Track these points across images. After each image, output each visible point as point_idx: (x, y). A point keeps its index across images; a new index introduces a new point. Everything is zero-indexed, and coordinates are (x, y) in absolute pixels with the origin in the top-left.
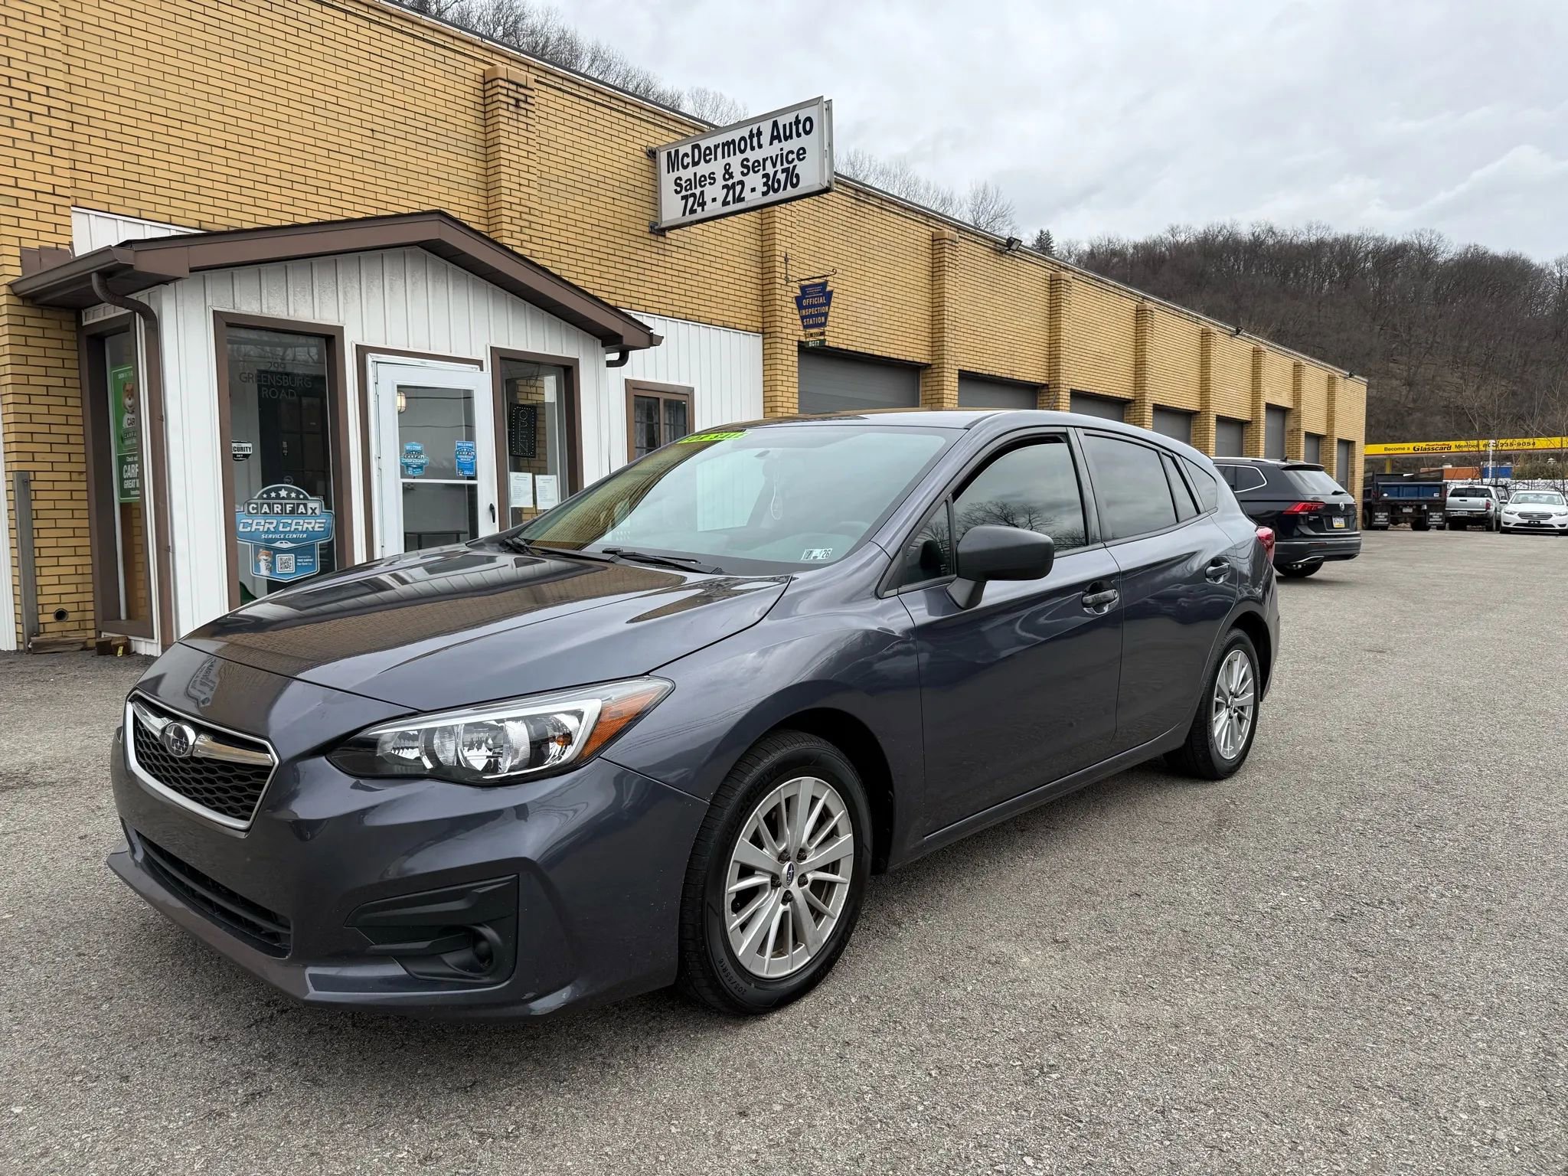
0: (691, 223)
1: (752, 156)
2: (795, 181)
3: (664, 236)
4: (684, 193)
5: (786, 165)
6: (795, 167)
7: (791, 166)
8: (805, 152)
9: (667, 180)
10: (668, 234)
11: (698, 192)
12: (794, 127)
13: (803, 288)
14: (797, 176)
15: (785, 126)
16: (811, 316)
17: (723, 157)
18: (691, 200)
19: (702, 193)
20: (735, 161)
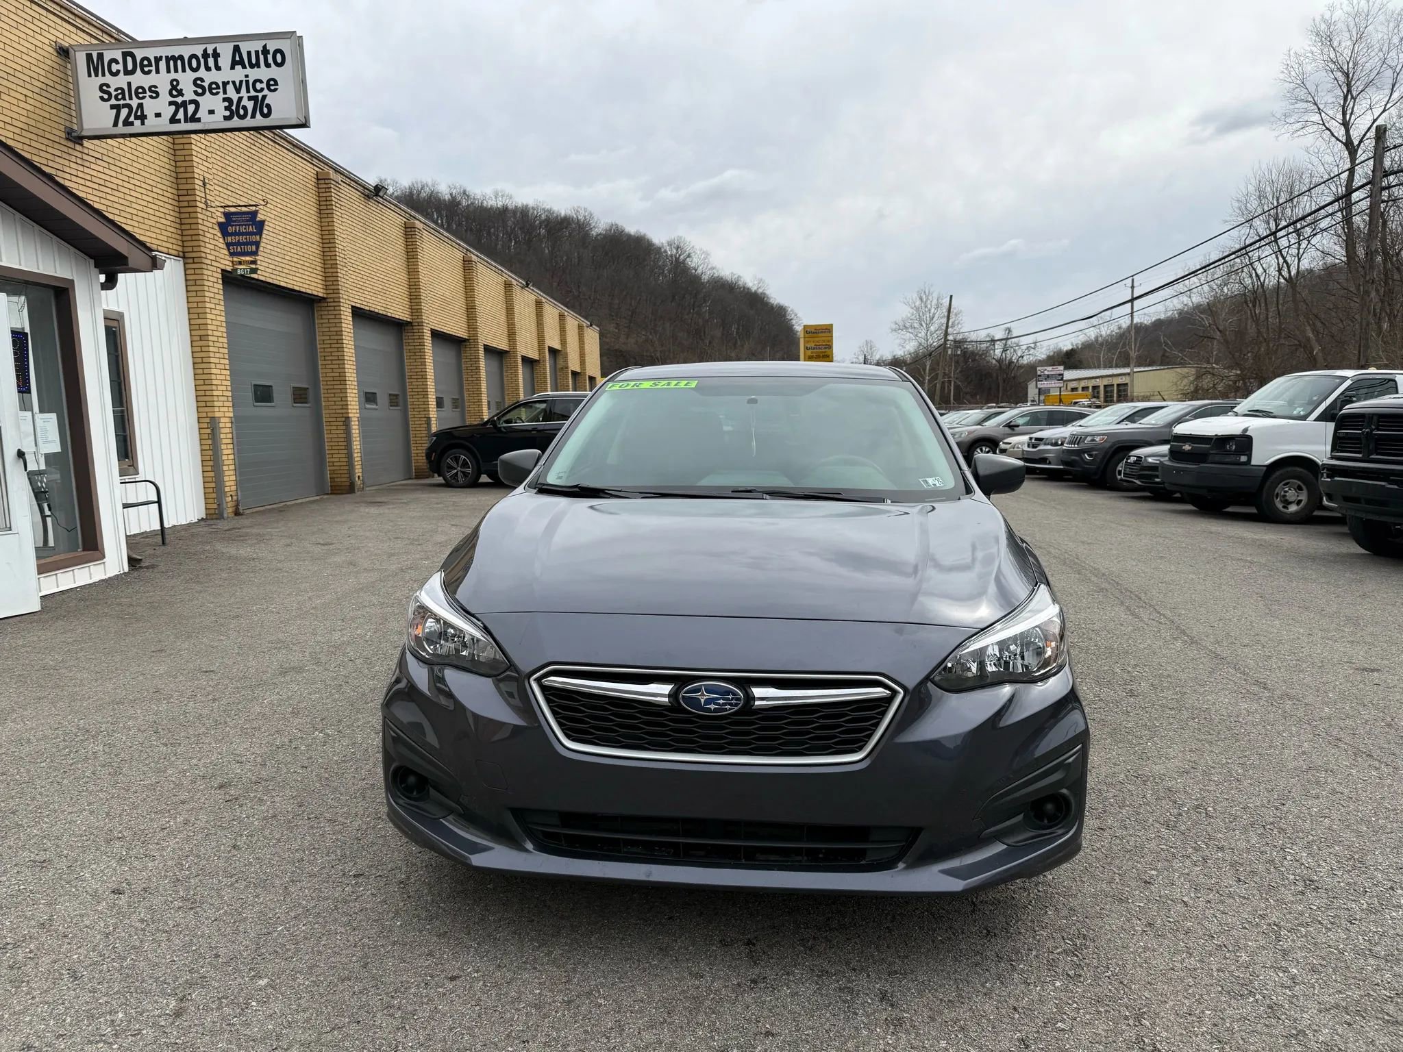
0: (123, 136)
1: (209, 77)
2: (265, 110)
3: (82, 145)
4: (113, 102)
5: (253, 93)
6: (264, 97)
7: (260, 95)
8: (276, 84)
9: (89, 86)
10: (86, 143)
11: (134, 103)
12: (261, 57)
13: (227, 215)
14: (268, 106)
15: (249, 53)
16: (239, 244)
17: (168, 71)
18: (124, 112)
19: (140, 106)
20: (186, 80)
